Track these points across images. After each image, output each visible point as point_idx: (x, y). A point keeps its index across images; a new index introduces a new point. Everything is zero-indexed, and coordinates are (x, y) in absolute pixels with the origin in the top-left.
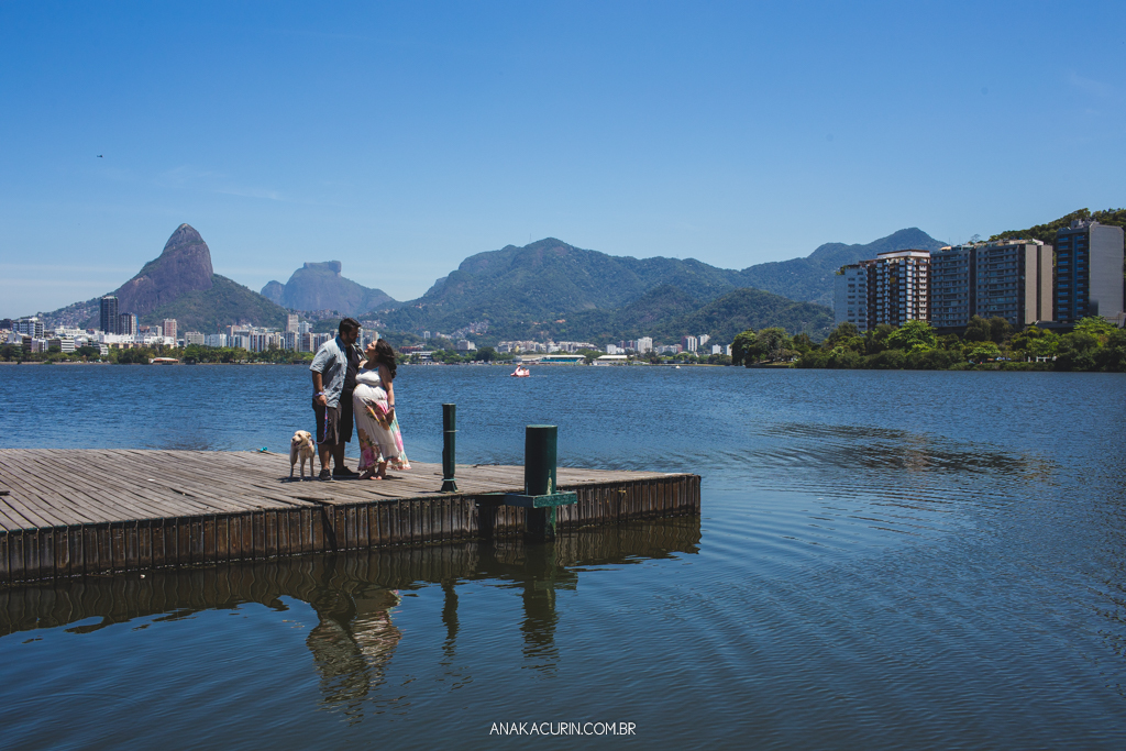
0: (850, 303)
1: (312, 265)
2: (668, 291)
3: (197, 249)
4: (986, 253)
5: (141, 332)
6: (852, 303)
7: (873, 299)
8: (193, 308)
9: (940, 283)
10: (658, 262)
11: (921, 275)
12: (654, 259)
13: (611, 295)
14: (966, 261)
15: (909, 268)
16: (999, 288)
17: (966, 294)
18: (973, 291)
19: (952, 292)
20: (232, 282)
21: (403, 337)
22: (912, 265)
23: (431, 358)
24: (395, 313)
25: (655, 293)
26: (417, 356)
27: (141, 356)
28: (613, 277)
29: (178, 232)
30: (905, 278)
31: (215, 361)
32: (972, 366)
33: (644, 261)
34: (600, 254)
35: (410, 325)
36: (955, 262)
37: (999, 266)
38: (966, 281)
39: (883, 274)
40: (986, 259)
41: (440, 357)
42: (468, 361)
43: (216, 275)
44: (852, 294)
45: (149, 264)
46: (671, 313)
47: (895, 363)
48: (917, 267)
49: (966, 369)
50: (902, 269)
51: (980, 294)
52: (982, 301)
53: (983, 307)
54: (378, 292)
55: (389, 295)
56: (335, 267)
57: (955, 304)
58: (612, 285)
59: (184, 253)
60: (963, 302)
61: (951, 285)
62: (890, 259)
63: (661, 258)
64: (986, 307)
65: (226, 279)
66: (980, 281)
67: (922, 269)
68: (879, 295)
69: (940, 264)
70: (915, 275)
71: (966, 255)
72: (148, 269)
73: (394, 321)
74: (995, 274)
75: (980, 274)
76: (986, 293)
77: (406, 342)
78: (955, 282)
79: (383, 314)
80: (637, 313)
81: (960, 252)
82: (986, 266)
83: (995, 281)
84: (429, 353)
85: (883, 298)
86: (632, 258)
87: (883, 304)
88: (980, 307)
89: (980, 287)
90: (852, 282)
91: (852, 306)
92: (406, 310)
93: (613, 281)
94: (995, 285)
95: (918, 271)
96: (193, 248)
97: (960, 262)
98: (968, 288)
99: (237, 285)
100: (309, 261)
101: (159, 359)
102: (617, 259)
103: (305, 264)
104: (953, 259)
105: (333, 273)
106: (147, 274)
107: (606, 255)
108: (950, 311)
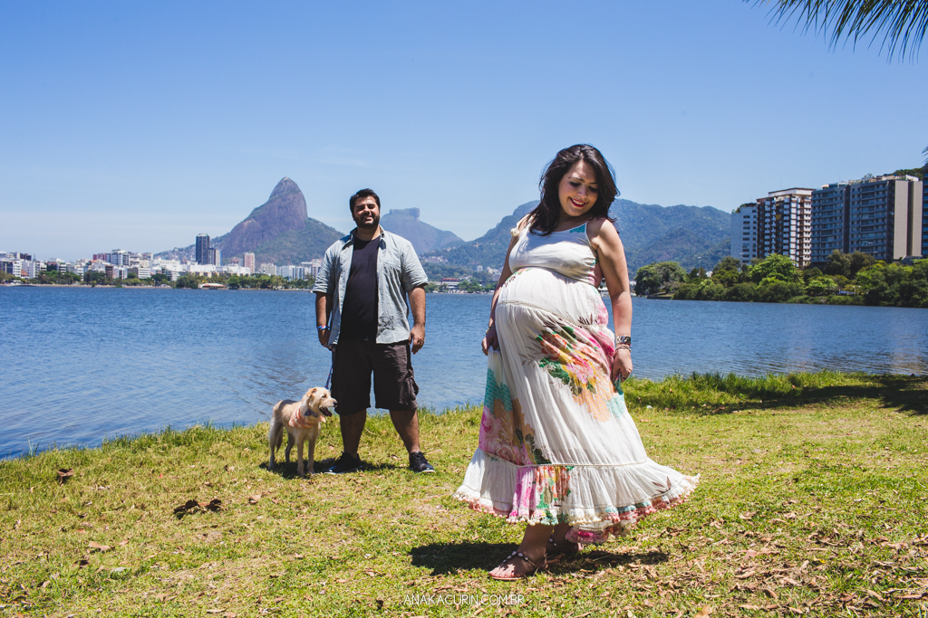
0: (744, 239)
1: (397, 211)
2: (683, 234)
3: (294, 198)
4: (859, 189)
5: (223, 264)
6: (747, 239)
7: (761, 235)
8: (289, 245)
9: (819, 219)
10: (681, 210)
11: (806, 212)
12: (676, 207)
13: (638, 237)
14: (841, 198)
15: (793, 205)
16: (870, 224)
17: (840, 230)
18: (847, 227)
19: (829, 228)
20: (323, 224)
21: (454, 271)
22: (797, 202)
23: (457, 287)
24: (455, 251)
25: (672, 236)
26: (445, 286)
27: (192, 282)
28: (641, 222)
29: (280, 184)
30: (789, 215)
31: (255, 287)
32: (806, 299)
33: (668, 208)
34: (631, 202)
35: (468, 261)
36: (832, 199)
37: (870, 202)
38: (841, 217)
39: (771, 212)
40: (859, 196)
41: (465, 287)
42: (487, 290)
43: (310, 219)
44: (746, 231)
45: (256, 209)
46: (685, 252)
47: (746, 296)
48: (802, 204)
49: (801, 302)
50: (786, 206)
51: (853, 229)
52: (855, 236)
53: (855, 243)
54: (449, 234)
55: (459, 236)
56: (414, 213)
57: (830, 239)
58: (639, 229)
59: (284, 200)
60: (838, 237)
61: (828, 222)
62: (777, 197)
63: (682, 206)
64: (858, 242)
65: (317, 222)
66: (853, 217)
67: (806, 206)
68: (767, 232)
69: (819, 201)
70: (799, 212)
71: (841, 192)
72: (256, 214)
73: (454, 257)
74: (866, 210)
75: (853, 210)
76: (858, 229)
77: (456, 274)
78: (831, 218)
79: (446, 251)
80: (655, 252)
81: (838, 189)
82: (859, 202)
83: (866, 217)
84: (456, 283)
85: (770, 234)
86: (658, 206)
87: (770, 240)
88: (852, 243)
89: (853, 223)
90: (747, 220)
91: (746, 242)
92: (465, 248)
93: (640, 225)
94: (867, 221)
95: (802, 209)
96: (291, 196)
97: (836, 199)
98: (843, 224)
99: (326, 227)
100: (394, 208)
101: (207, 284)
102: (645, 207)
103: (391, 211)
104: (830, 196)
105: (413, 218)
106: (254, 218)
107: (636, 204)
108: (827, 246)
